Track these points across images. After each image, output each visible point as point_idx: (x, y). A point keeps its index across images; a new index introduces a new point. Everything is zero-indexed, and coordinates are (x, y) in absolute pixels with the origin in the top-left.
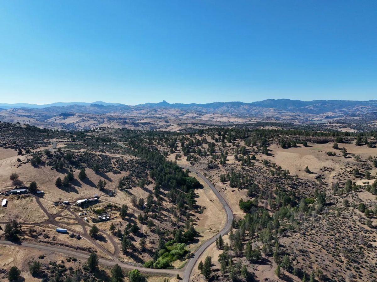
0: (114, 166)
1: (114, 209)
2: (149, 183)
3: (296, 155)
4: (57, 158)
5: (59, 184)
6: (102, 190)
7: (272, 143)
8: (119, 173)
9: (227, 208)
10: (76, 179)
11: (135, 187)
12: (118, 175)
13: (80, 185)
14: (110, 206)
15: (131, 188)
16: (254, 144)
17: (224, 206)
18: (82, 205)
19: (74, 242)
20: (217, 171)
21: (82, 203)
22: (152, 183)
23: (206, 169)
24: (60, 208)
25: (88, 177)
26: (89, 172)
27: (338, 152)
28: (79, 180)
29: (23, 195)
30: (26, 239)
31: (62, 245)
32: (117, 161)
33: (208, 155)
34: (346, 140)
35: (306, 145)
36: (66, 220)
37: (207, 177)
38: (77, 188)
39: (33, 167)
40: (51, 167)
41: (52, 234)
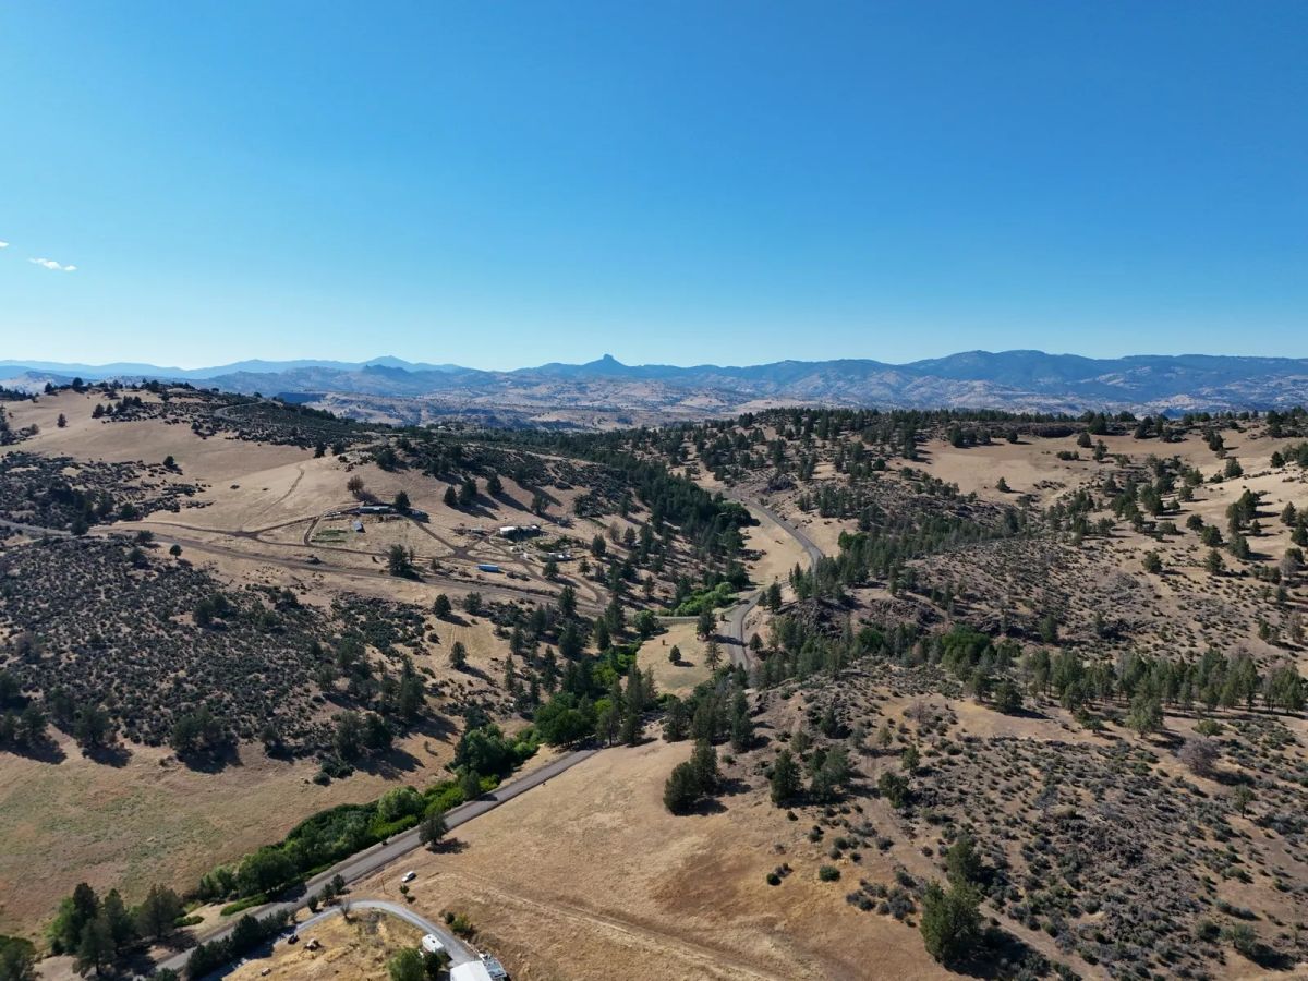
0: (553, 475)
1: (574, 545)
2: (637, 510)
3: (986, 460)
4: (429, 454)
5: (450, 500)
6: (540, 515)
7: (931, 437)
8: (569, 488)
9: (811, 549)
10: (482, 495)
11: (608, 514)
12: (567, 491)
13: (495, 507)
14: (564, 540)
15: (599, 516)
16: (886, 440)
17: (807, 547)
18: (511, 535)
19: (518, 583)
20: (791, 494)
21: (510, 532)
22: (643, 510)
23: (764, 492)
24: (469, 538)
25: (507, 491)
26: (508, 485)
27: (1085, 452)
28: (489, 496)
29: (389, 516)
30: (430, 576)
31: (499, 586)
32: (558, 466)
33: (769, 466)
34: (1115, 429)
35: (1013, 440)
36: (489, 556)
37: (767, 507)
38: (488, 509)
39: (382, 471)
40: (422, 471)
41: (473, 571)
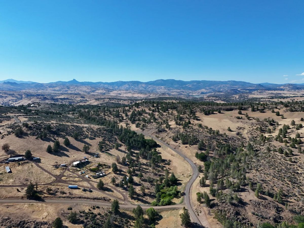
0: (87, 134)
1: (104, 167)
2: (121, 146)
3: (216, 119)
4: (37, 129)
5: (50, 151)
6: (87, 153)
7: (196, 112)
8: (94, 139)
9: (186, 159)
10: (62, 146)
11: (111, 149)
12: (94, 140)
13: (67, 151)
14: (100, 165)
15: (108, 150)
16: (185, 113)
17: (184, 158)
18: (78, 166)
19: (88, 194)
20: (166, 134)
21: (78, 164)
22: (122, 145)
23: (157, 133)
24: (61, 169)
25: (72, 143)
26: (72, 140)
27: (243, 116)
28: (65, 146)
29: (23, 162)
30: (47, 197)
31: (80, 198)
32: (88, 129)
33: (152, 122)
34: (244, 108)
35: (220, 112)
36: (71, 179)
37: (160, 139)
38: (65, 152)
39: (17, 138)
40: (36, 137)
41: (66, 190)
